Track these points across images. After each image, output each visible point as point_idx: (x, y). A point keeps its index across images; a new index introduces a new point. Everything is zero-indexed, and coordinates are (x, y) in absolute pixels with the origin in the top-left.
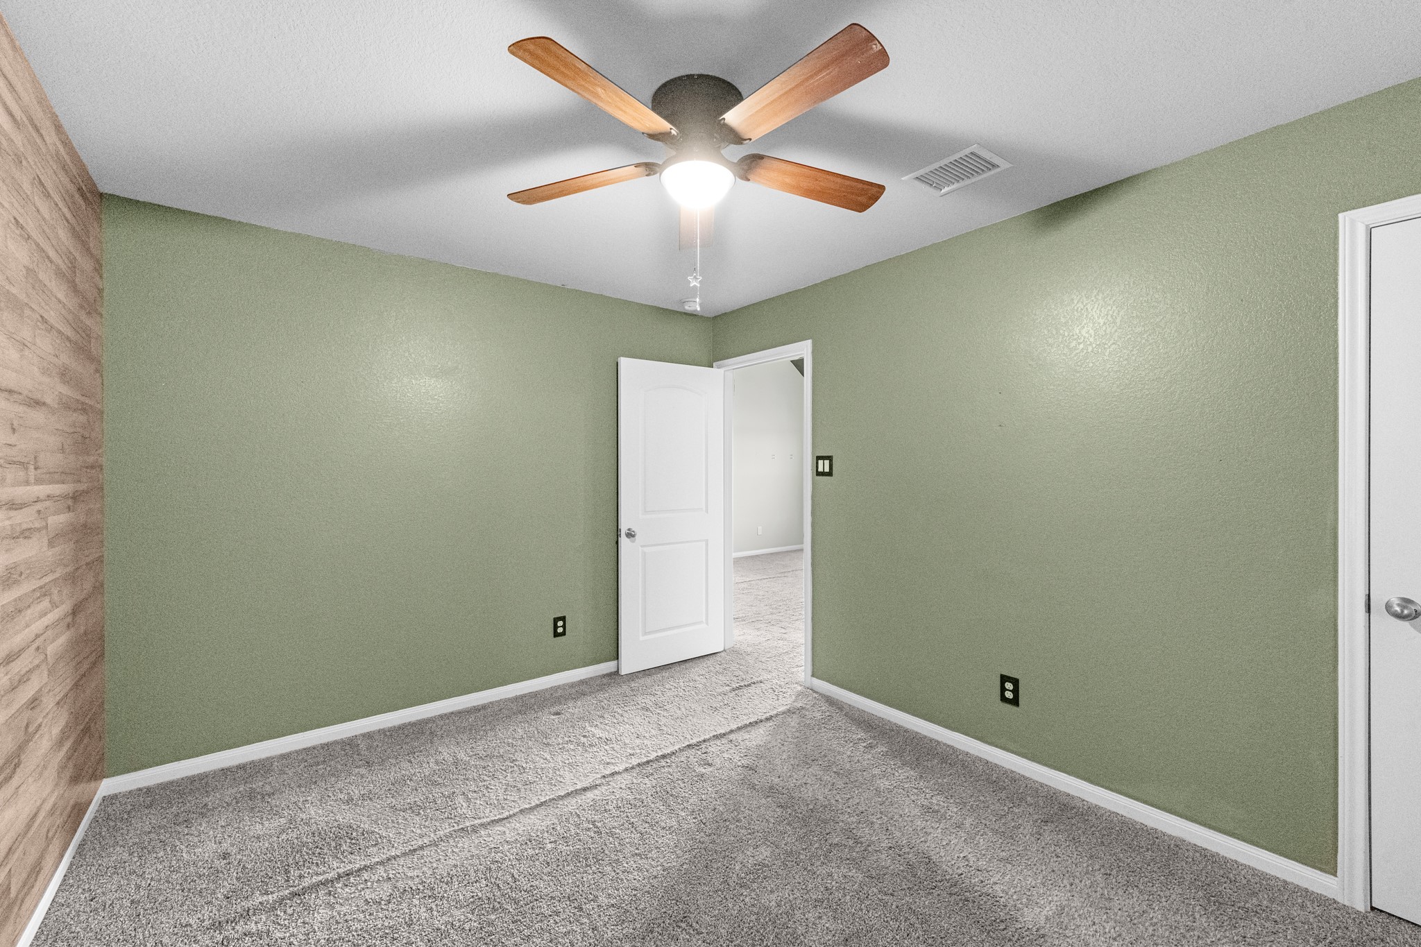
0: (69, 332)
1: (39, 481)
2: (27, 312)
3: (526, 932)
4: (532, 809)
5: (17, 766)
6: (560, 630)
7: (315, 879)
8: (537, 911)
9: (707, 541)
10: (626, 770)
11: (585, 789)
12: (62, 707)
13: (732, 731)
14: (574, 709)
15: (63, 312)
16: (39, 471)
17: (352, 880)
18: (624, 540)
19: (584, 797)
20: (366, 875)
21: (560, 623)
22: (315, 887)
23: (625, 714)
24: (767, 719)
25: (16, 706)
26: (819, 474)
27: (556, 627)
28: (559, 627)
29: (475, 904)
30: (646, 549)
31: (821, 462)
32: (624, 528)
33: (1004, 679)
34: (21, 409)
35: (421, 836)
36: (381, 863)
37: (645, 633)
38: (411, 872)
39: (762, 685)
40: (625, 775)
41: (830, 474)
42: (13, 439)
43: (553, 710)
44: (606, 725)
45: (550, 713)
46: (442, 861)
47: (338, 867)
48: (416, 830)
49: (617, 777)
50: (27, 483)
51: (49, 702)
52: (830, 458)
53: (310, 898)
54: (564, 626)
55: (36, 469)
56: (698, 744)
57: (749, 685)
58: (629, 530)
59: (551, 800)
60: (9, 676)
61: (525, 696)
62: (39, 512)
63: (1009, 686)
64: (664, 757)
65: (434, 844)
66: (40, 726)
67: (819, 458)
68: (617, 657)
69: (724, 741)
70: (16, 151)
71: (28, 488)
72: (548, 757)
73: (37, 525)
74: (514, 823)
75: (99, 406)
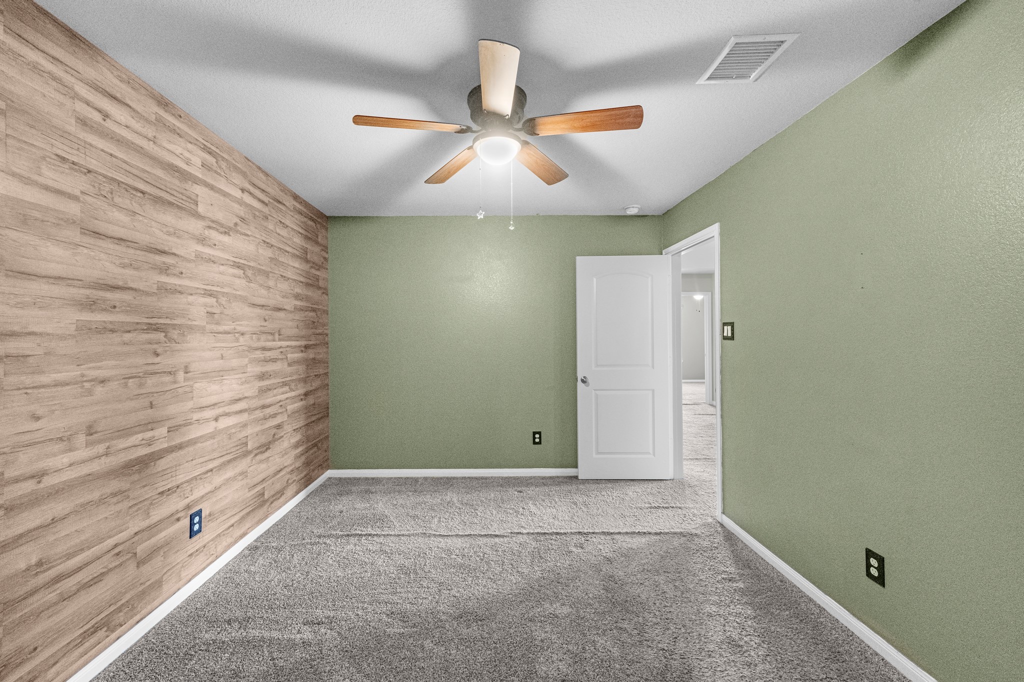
0: (302, 279)
1: (280, 340)
2: (271, 275)
3: (409, 589)
4: (462, 536)
5: (268, 448)
6: (537, 440)
7: (360, 533)
8: (421, 583)
9: (653, 391)
10: (528, 533)
11: (497, 536)
12: (297, 432)
13: (619, 533)
14: (531, 491)
15: (298, 271)
16: (281, 336)
17: (370, 537)
18: (580, 385)
19: (493, 540)
20: (375, 538)
21: (537, 436)
22: (356, 535)
23: (559, 503)
24: (656, 534)
25: (267, 426)
26: (725, 338)
27: (534, 438)
28: (537, 438)
29: (401, 568)
30: (597, 392)
31: (725, 327)
32: (580, 376)
33: (869, 554)
34: (270, 312)
35: (408, 530)
36: (384, 535)
37: (598, 453)
38: (391, 544)
39: (680, 510)
40: (525, 536)
41: (732, 338)
42: (265, 324)
43: (520, 489)
44: (542, 505)
45: (516, 490)
46: (406, 544)
47: (370, 530)
48: (409, 527)
49: (520, 536)
50: (274, 340)
51: (288, 428)
52: (732, 324)
53: (352, 539)
54: (540, 438)
55: (279, 335)
56: (587, 534)
57: (667, 508)
58: (584, 377)
59: (474, 535)
60: (263, 414)
61: (511, 477)
62: (282, 352)
63: (874, 562)
64: (557, 534)
65: (409, 536)
66: (282, 437)
67: (725, 324)
68: (576, 467)
69: (608, 537)
70: (264, 215)
71: (274, 342)
72: (494, 513)
73: (280, 357)
74: (449, 541)
75: (325, 308)
